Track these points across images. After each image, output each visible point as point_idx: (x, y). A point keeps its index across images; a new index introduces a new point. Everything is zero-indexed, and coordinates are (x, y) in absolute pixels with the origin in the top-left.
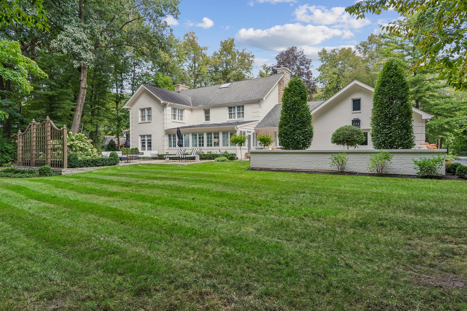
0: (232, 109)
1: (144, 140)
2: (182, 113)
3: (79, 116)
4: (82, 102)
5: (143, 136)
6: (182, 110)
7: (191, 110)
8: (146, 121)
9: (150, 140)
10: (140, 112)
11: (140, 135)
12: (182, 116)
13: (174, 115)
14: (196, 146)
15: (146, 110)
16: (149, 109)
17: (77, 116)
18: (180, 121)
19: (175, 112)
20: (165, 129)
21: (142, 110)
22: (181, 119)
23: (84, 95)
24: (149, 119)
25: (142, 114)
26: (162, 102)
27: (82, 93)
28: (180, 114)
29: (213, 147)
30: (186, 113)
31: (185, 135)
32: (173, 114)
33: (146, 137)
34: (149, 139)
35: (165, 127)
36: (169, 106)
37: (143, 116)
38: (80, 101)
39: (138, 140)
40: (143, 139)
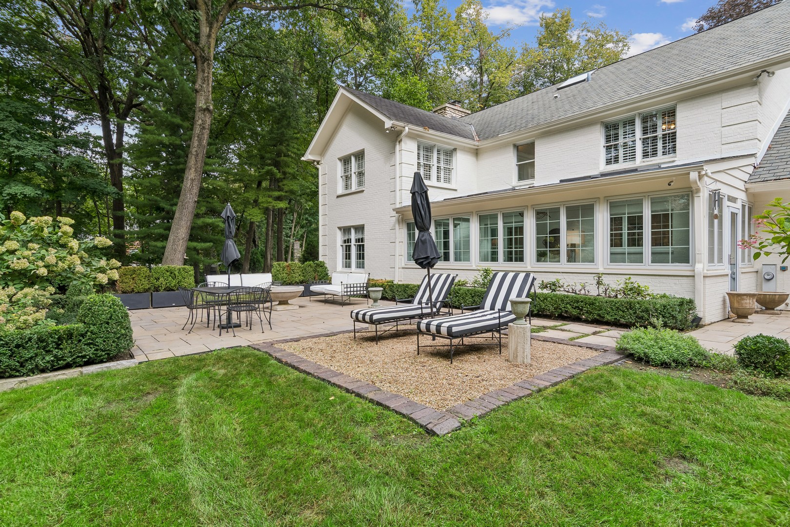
0: (621, 132)
1: (349, 241)
2: (448, 162)
3: (192, 180)
4: (200, 145)
5: (346, 230)
6: (450, 153)
7: (476, 153)
8: (354, 187)
9: (362, 240)
10: (340, 166)
11: (340, 228)
12: (448, 171)
13: (425, 165)
14: (494, 258)
15: (353, 159)
16: (360, 156)
17: (189, 182)
18: (442, 184)
19: (427, 158)
20: (398, 206)
21: (346, 160)
22: (448, 180)
23: (204, 128)
24: (360, 183)
25: (345, 171)
26: (388, 123)
27: (200, 121)
28: (442, 165)
29: (563, 264)
30: (462, 162)
31: (455, 226)
32: (422, 161)
33: (353, 231)
34: (360, 236)
35: (398, 201)
36: (411, 136)
37: (347, 177)
38: (196, 143)
39: (335, 241)
40: (346, 238)
